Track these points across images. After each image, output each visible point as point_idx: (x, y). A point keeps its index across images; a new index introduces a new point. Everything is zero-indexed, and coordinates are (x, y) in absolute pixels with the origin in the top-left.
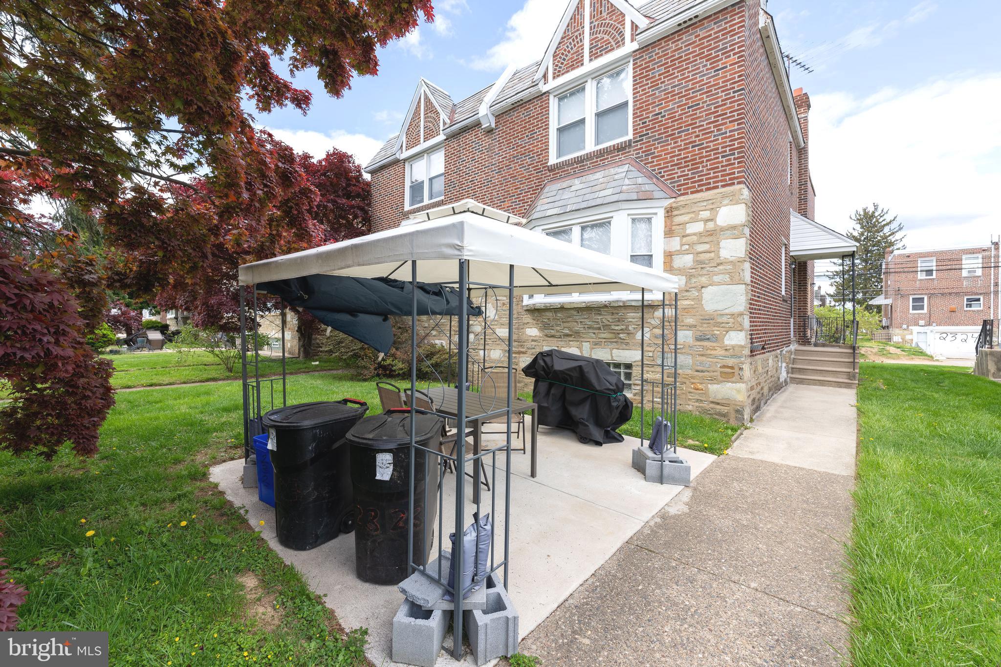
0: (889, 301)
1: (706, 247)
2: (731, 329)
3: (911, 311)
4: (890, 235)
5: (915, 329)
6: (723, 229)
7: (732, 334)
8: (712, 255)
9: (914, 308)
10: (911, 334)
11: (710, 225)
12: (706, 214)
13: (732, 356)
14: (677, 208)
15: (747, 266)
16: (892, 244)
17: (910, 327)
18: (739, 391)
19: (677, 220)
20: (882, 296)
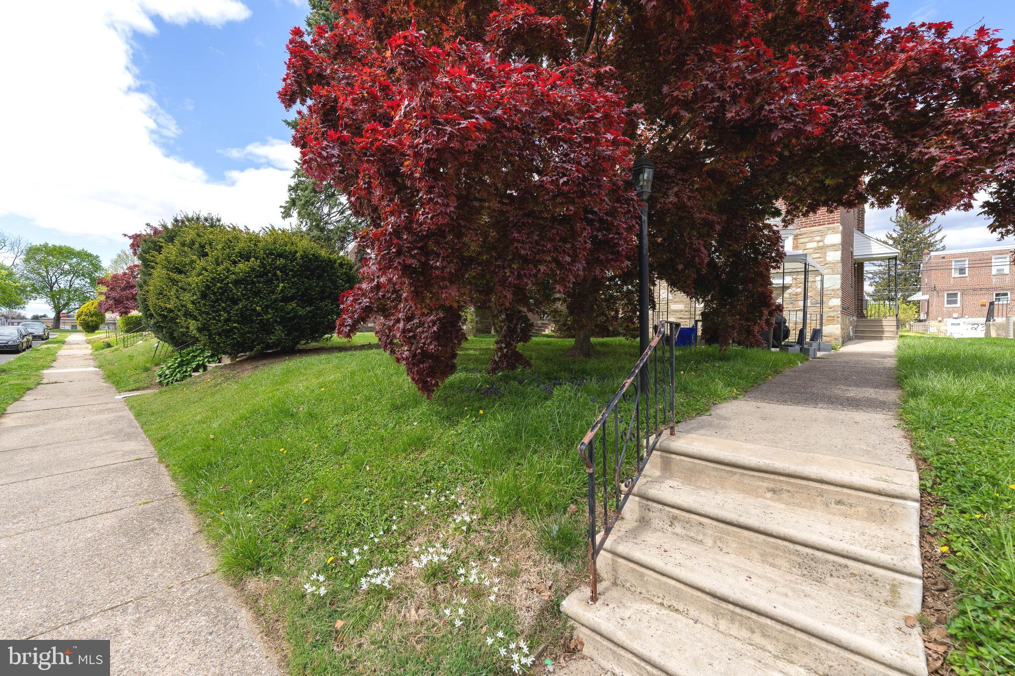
0: (926, 297)
1: (818, 255)
2: (833, 297)
3: (946, 305)
4: (929, 237)
5: (950, 321)
6: (828, 246)
7: (833, 300)
8: (822, 259)
9: (949, 302)
10: (946, 325)
11: (821, 244)
12: (818, 238)
13: (833, 311)
14: (801, 235)
15: (840, 265)
16: (931, 245)
17: (945, 320)
18: (837, 329)
19: (801, 241)
20: (920, 293)
